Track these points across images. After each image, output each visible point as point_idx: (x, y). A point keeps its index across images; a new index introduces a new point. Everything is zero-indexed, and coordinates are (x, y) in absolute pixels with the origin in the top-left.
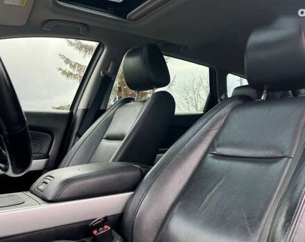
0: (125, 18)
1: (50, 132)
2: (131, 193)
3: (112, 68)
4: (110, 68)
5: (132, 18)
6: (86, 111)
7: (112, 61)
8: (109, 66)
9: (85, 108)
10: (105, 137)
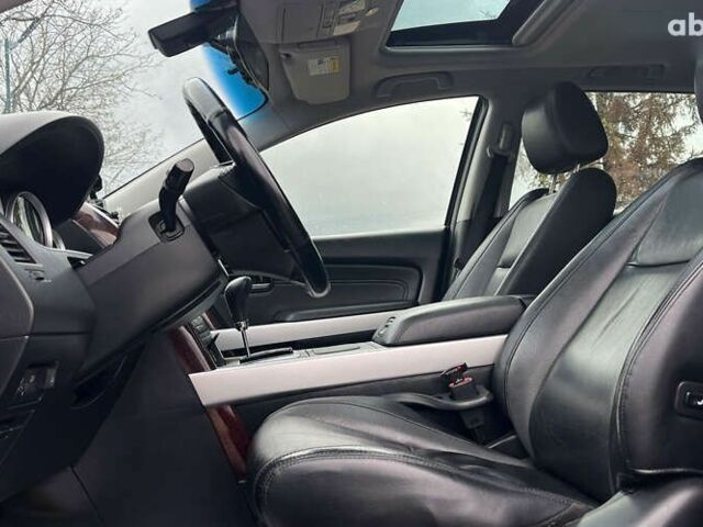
0: (510, 44)
1: (414, 265)
2: (506, 336)
3: (506, 138)
4: (502, 140)
5: (523, 41)
6: (468, 224)
7: (505, 126)
8: (500, 135)
9: (467, 218)
10: (500, 263)
